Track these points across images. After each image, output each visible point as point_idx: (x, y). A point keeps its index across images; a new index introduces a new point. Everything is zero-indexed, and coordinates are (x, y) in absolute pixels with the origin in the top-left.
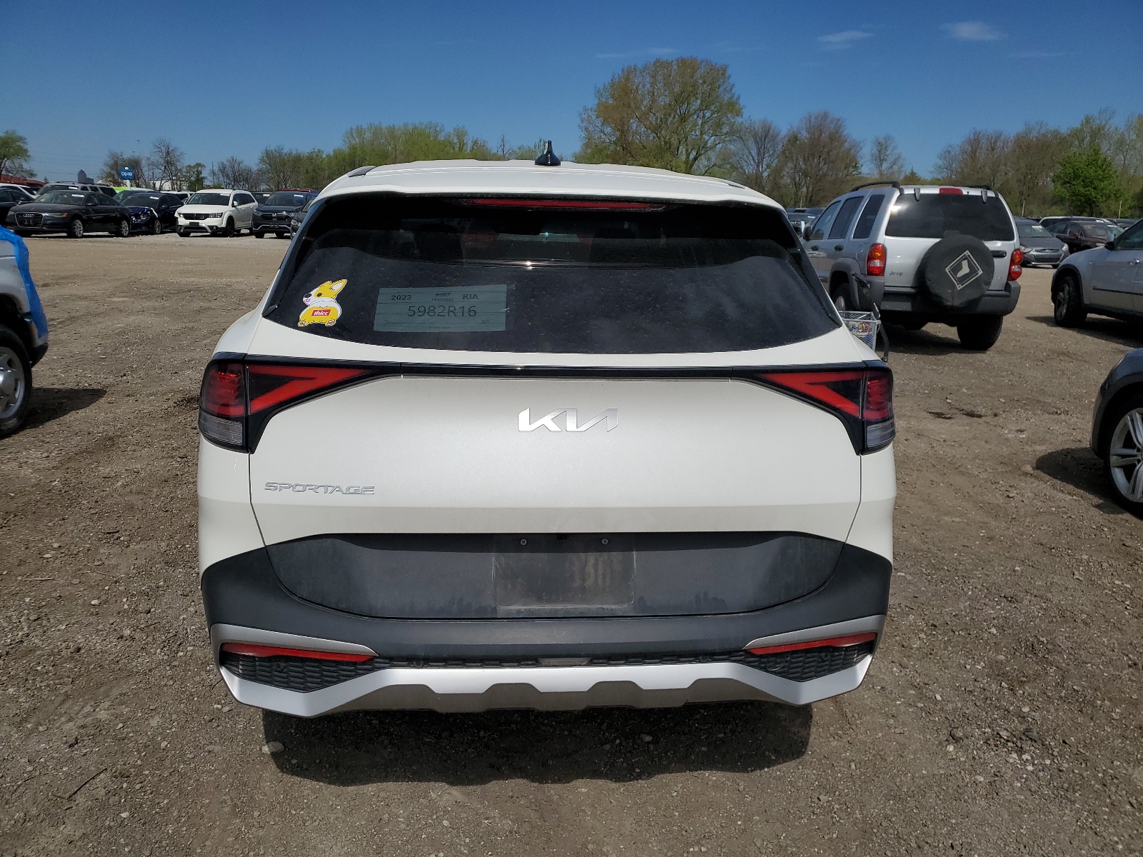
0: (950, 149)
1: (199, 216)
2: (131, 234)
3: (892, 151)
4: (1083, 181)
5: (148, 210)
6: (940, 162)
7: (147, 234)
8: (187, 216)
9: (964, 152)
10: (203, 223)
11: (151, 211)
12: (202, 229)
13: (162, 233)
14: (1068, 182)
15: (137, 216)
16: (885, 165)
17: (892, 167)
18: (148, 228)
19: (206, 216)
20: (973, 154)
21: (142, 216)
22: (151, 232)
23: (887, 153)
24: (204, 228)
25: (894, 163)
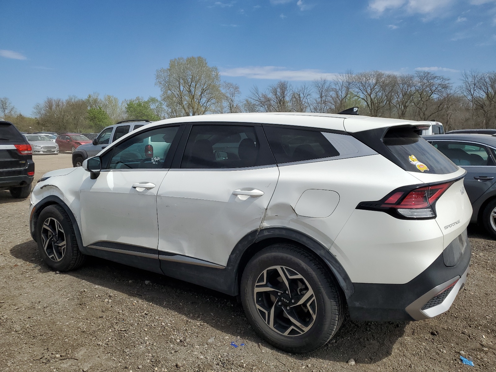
0: (38, 105)
3: (9, 104)
4: (98, 119)
6: (35, 111)
9: (47, 107)
14: (92, 120)
16: (7, 111)
17: (10, 112)
20: (50, 107)
23: (7, 105)
25: (11, 110)
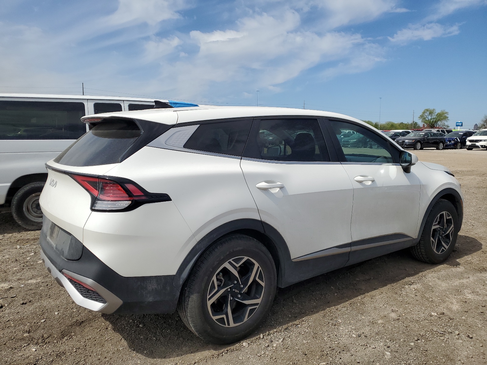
1: (477, 141)
2: (444, 149)
5: (455, 139)
7: (453, 149)
8: (470, 141)
10: (477, 144)
11: (457, 139)
12: (477, 147)
13: (461, 148)
15: (450, 141)
18: (454, 146)
19: (481, 141)
21: (452, 141)
22: (455, 148)
24: (478, 146)
